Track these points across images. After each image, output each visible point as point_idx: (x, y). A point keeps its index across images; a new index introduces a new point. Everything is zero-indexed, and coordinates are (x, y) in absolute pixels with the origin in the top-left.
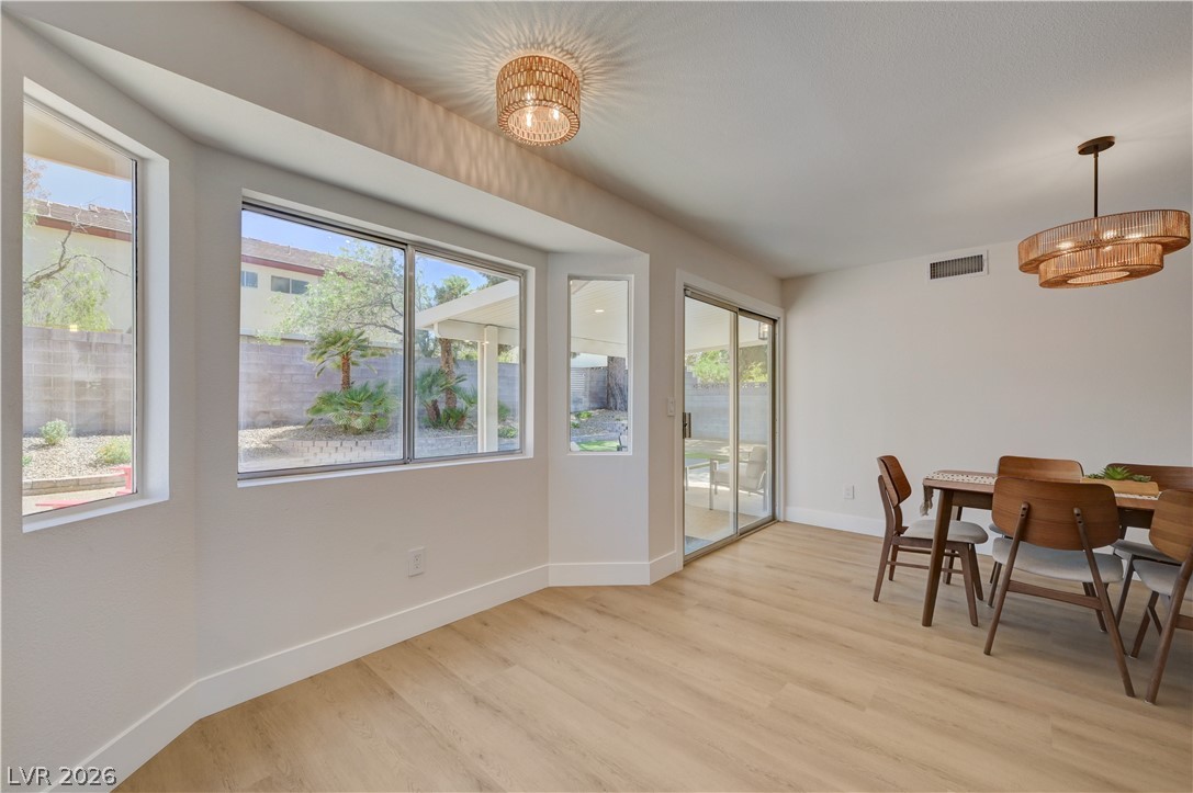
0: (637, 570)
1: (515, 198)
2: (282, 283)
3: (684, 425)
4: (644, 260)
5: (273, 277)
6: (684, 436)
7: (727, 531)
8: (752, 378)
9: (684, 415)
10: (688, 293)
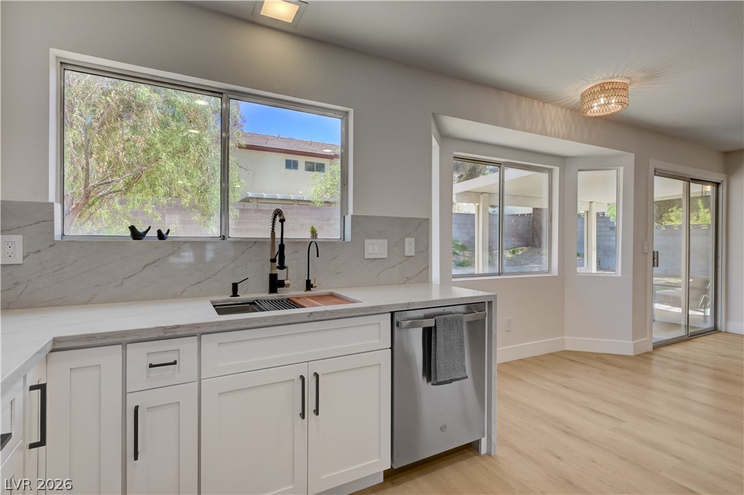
0: (625, 346)
1: (569, 138)
2: (310, 165)
3: (654, 259)
4: (630, 158)
5: (306, 162)
6: (654, 266)
7: (681, 332)
8: (671, 221)
9: (654, 252)
10: (657, 173)
